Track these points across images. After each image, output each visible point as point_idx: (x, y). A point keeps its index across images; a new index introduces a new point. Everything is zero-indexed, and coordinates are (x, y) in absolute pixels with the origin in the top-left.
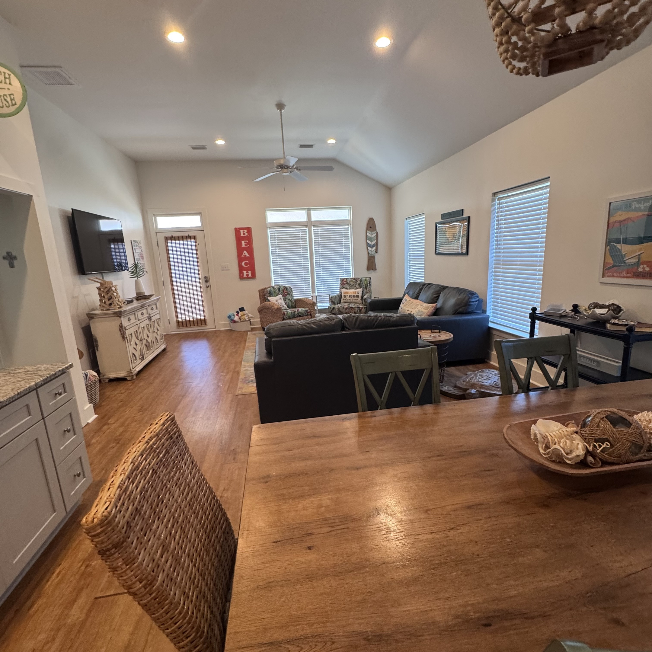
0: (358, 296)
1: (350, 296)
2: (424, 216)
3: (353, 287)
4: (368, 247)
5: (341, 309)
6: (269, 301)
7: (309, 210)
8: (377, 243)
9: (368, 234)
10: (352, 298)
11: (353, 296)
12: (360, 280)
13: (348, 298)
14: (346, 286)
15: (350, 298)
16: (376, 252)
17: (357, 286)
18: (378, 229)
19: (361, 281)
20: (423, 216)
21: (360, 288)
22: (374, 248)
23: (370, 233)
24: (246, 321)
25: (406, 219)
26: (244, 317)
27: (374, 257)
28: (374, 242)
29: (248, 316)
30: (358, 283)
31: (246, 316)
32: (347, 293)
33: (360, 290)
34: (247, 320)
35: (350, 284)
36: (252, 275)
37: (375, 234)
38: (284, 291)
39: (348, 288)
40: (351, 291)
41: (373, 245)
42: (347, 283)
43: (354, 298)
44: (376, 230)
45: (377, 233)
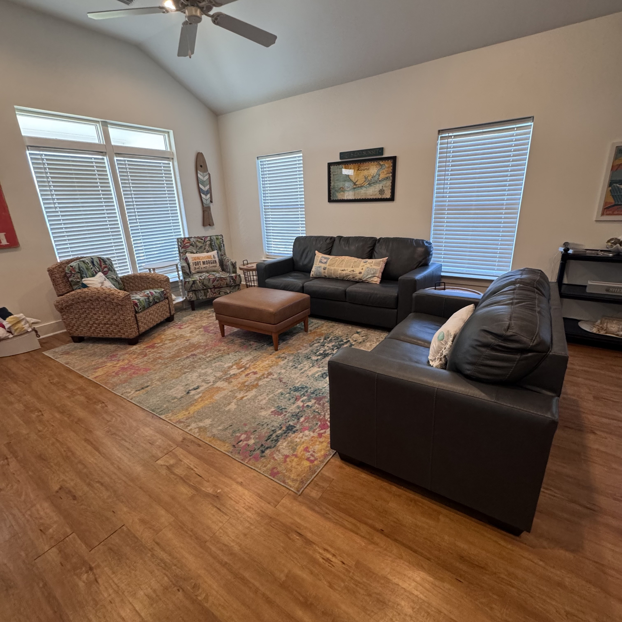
0: (215, 261)
1: (204, 263)
2: (301, 155)
3: (201, 250)
4: (202, 194)
5: (206, 282)
6: (85, 286)
7: (105, 125)
8: (210, 188)
9: (199, 175)
10: (208, 265)
11: (209, 262)
12: (209, 238)
13: (202, 266)
14: (191, 248)
15: (204, 266)
16: (211, 202)
17: (207, 248)
18: (209, 171)
19: (211, 240)
20: (300, 153)
21: (213, 250)
22: (209, 196)
23: (202, 173)
24: (27, 332)
25: (258, 158)
26: (20, 325)
27: (209, 208)
28: (207, 187)
29: (27, 322)
30: (208, 243)
31: (23, 323)
32: (198, 258)
33: (215, 253)
34: (30, 330)
35: (197, 246)
36: (8, 241)
37: (207, 177)
38: (101, 266)
39: (195, 251)
40: (203, 256)
41: (207, 191)
42: (191, 245)
43: (211, 265)
44: (208, 171)
45: (209, 174)
